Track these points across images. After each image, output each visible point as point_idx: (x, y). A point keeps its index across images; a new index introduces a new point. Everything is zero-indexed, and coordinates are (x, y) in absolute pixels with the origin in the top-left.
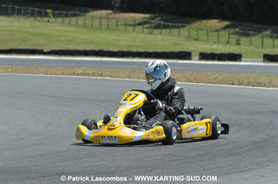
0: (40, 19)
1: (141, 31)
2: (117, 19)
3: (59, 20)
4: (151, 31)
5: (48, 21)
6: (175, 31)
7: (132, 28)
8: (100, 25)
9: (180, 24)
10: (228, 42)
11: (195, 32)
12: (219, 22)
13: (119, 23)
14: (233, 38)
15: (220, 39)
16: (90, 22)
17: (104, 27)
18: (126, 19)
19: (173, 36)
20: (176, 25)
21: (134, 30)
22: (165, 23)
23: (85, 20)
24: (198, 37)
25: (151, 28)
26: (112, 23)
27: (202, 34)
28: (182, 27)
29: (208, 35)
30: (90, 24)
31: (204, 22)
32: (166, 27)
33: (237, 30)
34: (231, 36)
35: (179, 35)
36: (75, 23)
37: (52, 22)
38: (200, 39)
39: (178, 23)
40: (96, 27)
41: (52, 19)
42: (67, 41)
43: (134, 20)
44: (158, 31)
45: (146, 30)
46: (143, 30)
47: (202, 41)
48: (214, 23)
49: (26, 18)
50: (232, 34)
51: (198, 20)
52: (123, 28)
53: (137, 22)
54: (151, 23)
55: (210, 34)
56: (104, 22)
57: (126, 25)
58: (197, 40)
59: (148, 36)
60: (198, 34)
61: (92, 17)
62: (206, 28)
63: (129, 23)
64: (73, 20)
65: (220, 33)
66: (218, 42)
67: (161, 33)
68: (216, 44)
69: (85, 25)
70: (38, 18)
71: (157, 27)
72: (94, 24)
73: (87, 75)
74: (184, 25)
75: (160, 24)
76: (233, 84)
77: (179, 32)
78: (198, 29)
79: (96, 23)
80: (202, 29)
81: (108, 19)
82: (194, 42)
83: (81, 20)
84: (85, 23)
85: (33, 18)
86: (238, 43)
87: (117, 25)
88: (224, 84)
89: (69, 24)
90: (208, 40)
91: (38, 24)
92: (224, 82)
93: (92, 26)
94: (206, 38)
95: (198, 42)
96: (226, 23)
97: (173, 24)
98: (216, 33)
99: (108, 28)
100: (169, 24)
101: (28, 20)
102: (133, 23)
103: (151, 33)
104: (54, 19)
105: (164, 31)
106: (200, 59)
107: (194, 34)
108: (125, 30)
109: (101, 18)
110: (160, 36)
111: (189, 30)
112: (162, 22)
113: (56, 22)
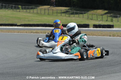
0: (16, 10)
1: (65, 16)
2: (53, 10)
3: (25, 11)
4: (69, 15)
5: (19, 11)
6: (81, 15)
7: (60, 14)
8: (45, 13)
9: (83, 12)
10: (107, 20)
11: (91, 16)
12: (103, 11)
13: (54, 12)
14: (110, 19)
15: (103, 19)
16: (40, 11)
17: (46, 14)
18: (57, 10)
19: (80, 18)
20: (82, 12)
21: (61, 15)
22: (76, 12)
23: (37, 11)
24: (92, 18)
25: (69, 14)
26: (51, 12)
27: (95, 17)
28: (85, 13)
29: (97, 17)
30: (40, 13)
31: (95, 11)
32: (76, 13)
33: (111, 14)
34: (108, 18)
35: (83, 17)
36: (32, 12)
37: (21, 12)
38: (93, 19)
39: (82, 11)
40: (43, 14)
41: (21, 10)
42: (29, 20)
43: (61, 11)
44: (73, 15)
45: (67, 15)
46: (65, 15)
47: (94, 20)
48: (100, 12)
49: (9, 10)
50: (109, 16)
51: (92, 10)
52: (56, 14)
53: (62, 11)
54: (69, 12)
55: (98, 16)
56: (47, 12)
57: (57, 13)
58: (92, 19)
59: (68, 18)
60: (92, 17)
61: (41, 9)
62: (96, 14)
63: (58, 12)
64: (32, 11)
65: (103, 16)
66: (102, 21)
67: (74, 17)
68: (101, 22)
69: (37, 13)
70: (14, 10)
71: (72, 14)
72: (42, 13)
73: (38, 33)
74: (86, 12)
75: (74, 12)
76: (110, 36)
77: (83, 16)
78: (92, 14)
79: (43, 12)
80: (94, 14)
81: (48, 10)
82: (91, 20)
83: (35, 11)
84: (37, 12)
85: (12, 10)
86: (112, 21)
87: (53, 13)
88: (106, 36)
89: (30, 12)
90: (97, 19)
91: (14, 12)
92: (106, 35)
93: (41, 13)
94: (96, 19)
95: (92, 20)
96: (106, 11)
97: (80, 12)
98: (101, 16)
99: (48, 14)
100: (78, 12)
101: (10, 11)
102: (60, 12)
103: (69, 17)
104: (22, 10)
105: (76, 15)
106: (93, 28)
107: (90, 16)
108: (57, 15)
109: (45, 9)
110: (74, 18)
111: (88, 15)
112: (75, 11)
113: (23, 12)
